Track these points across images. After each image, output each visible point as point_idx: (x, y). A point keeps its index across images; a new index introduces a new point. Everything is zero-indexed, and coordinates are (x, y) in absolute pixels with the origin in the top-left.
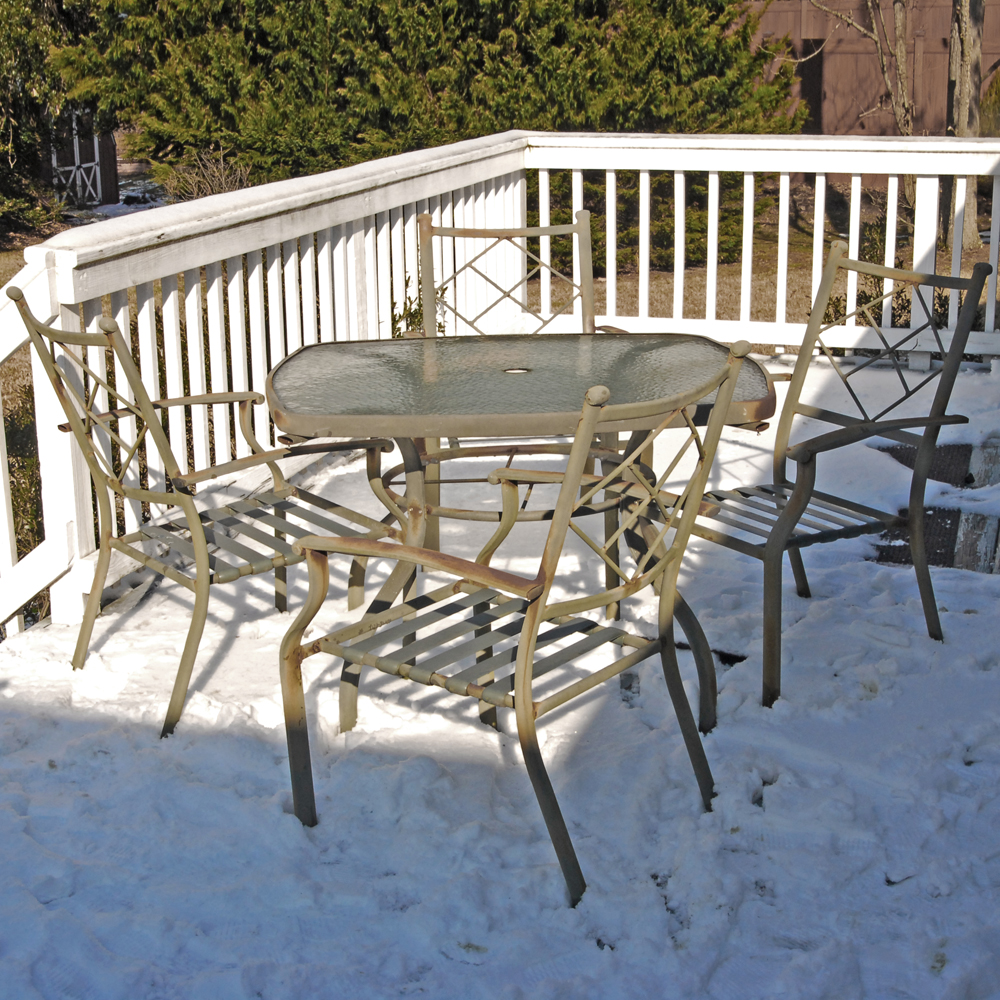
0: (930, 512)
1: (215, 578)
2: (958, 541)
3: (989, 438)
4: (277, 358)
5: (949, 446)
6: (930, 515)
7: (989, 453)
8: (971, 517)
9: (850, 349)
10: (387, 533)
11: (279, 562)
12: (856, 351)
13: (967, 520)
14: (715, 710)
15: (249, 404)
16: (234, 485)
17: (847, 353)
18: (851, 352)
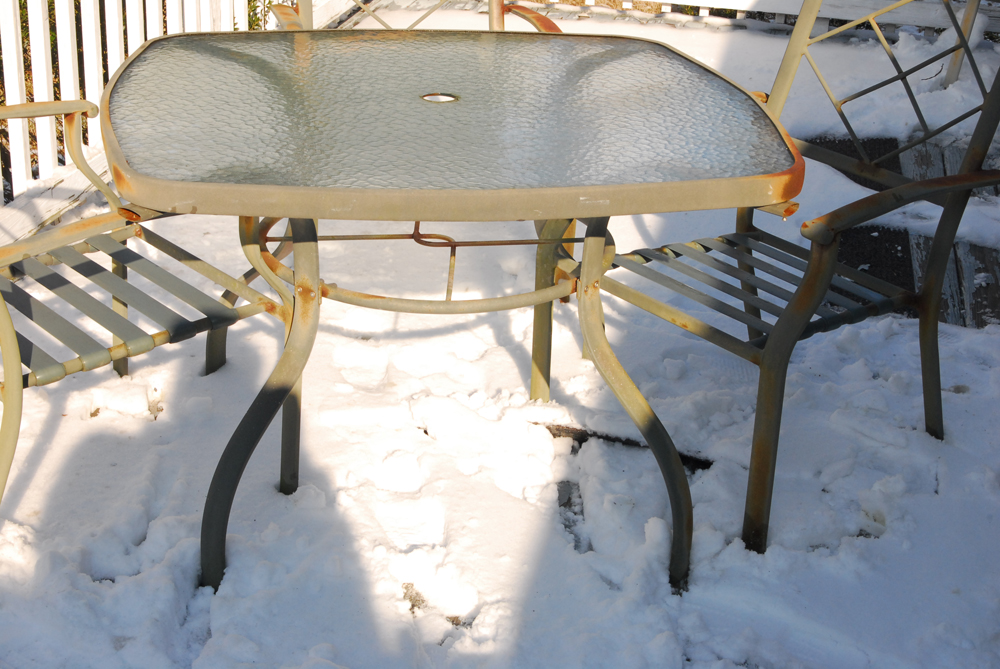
0: (876, 234)
1: (31, 380)
2: (916, 278)
3: (914, 131)
4: (116, 63)
5: (872, 139)
6: (875, 238)
7: (919, 152)
8: (921, 241)
9: (743, 12)
10: (263, 307)
11: (119, 353)
12: (750, 15)
13: (918, 245)
14: (689, 555)
15: (78, 118)
16: (60, 185)
17: (739, 16)
18: (743, 15)
